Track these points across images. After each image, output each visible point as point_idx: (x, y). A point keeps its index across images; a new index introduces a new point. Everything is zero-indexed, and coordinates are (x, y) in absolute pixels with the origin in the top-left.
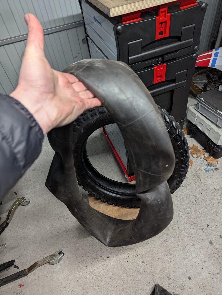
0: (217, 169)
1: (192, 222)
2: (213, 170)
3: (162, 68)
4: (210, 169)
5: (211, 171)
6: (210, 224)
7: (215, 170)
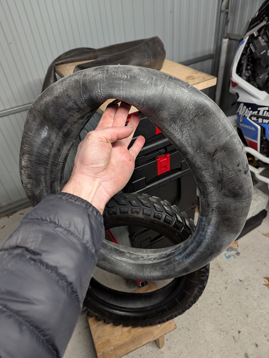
0: (238, 254)
1: (221, 330)
2: (234, 255)
3: (166, 159)
4: (231, 254)
5: (232, 257)
6: (242, 330)
7: (236, 256)
